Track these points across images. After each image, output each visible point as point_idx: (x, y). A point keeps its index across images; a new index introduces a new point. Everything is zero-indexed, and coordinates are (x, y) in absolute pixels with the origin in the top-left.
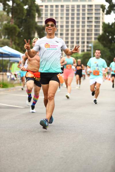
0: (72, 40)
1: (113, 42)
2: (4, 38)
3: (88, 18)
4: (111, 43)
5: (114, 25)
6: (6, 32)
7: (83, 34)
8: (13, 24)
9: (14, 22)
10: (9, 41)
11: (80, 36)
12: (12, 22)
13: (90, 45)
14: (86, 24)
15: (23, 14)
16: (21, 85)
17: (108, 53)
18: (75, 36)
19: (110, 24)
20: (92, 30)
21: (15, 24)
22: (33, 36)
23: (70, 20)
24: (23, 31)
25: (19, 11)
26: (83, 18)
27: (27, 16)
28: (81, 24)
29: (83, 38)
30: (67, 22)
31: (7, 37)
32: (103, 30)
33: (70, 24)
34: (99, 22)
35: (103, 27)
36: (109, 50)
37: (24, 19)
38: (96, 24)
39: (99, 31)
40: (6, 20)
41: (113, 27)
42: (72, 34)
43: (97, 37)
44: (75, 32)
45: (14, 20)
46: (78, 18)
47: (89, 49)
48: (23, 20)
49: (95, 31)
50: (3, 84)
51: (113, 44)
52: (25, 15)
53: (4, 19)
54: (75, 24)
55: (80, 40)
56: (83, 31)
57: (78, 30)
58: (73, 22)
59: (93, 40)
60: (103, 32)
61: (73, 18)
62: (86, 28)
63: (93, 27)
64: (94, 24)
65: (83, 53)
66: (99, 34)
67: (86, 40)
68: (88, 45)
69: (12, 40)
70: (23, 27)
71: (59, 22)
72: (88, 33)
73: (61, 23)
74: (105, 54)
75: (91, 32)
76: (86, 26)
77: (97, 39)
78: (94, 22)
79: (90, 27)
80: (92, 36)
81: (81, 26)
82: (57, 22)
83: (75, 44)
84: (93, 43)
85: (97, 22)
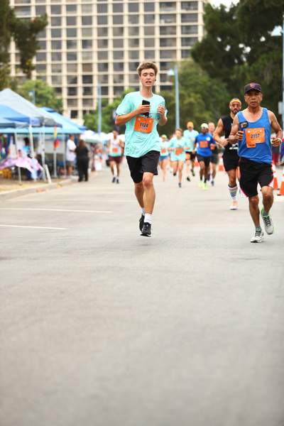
0: (118, 61)
1: (236, 61)
4: (231, 64)
5: (237, 12)
7: (149, 43)
11: (142, 47)
13: (170, 73)
14: (157, 11)
18: (126, 48)
19: (227, 10)
20: (175, 27)
22: (3, 49)
28: (141, 11)
29: (149, 54)
30: (102, 8)
32: (205, 28)
33: (110, 13)
34: (196, 3)
35: (204, 18)
36: (224, 85)
38: (184, 12)
39: (197, 33)
41: (234, 18)
42: (118, 43)
43: (189, 48)
44: (126, 36)
47: (168, 83)
49: (182, 33)
51: (236, 67)
54: (126, 12)
55: (142, 59)
56: (149, 31)
57: (136, 30)
58: (118, 8)
59: (179, 57)
60: (206, 33)
62: (158, 23)
63: (179, 18)
64: (179, 10)
66: (197, 38)
67: (157, 59)
68: (164, 72)
71: (79, 8)
72: (163, 36)
73: (83, 11)
74: (213, 96)
75: (171, 33)
76: (157, 18)
77: (190, 55)
78: (179, 5)
79: (169, 20)
80: (175, 45)
81: (141, 19)
82: (71, 8)
83: (126, 71)
84: (180, 66)
85: (189, 3)
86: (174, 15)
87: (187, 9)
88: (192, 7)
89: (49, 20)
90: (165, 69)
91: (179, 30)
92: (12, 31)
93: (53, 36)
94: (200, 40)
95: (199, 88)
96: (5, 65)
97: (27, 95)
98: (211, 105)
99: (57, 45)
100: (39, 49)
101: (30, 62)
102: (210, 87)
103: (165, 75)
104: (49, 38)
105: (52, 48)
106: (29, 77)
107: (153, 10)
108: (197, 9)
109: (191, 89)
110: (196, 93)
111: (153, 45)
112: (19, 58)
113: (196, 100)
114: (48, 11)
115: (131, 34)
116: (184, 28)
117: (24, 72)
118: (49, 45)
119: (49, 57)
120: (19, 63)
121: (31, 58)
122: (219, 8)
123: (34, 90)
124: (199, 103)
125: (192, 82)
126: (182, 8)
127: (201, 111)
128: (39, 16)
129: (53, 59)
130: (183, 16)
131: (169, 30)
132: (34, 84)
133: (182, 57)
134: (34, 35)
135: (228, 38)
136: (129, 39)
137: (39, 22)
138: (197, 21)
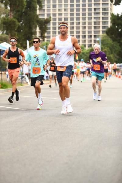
0: (78, 35)
2: (3, 33)
3: (95, 9)
6: (4, 27)
7: (90, 28)
8: (12, 17)
9: (13, 16)
10: (8, 37)
11: (87, 30)
12: (11, 15)
13: (98, 39)
14: (93, 16)
15: (23, 7)
16: (22, 85)
17: (118, 48)
18: (81, 30)
19: (120, 16)
20: (99, 22)
21: (14, 18)
22: (34, 30)
23: (75, 12)
24: (23, 24)
25: (18, 4)
26: (90, 10)
27: (27, 8)
28: (87, 16)
29: (89, 32)
30: (72, 14)
31: (5, 32)
32: (111, 22)
33: (75, 16)
34: (108, 13)
35: (111, 19)
36: (118, 44)
37: (24, 12)
38: (103, 16)
39: (108, 24)
40: (4, 14)
42: (78, 28)
43: (105, 30)
44: (81, 25)
45: (13, 13)
46: (84, 10)
48: (22, 13)
49: (102, 24)
50: (2, 84)
52: (25, 7)
53: (2, 12)
54: (81, 16)
55: (87, 34)
56: (90, 23)
57: (85, 23)
58: (78, 14)
59: (101, 33)
60: (111, 24)
61: (78, 10)
62: (93, 20)
63: (101, 18)
64: (101, 16)
65: (90, 48)
66: (108, 26)
67: (93, 34)
68: (95, 39)
69: (11, 36)
70: (23, 21)
71: (63, 15)
72: (95, 25)
73: (65, 16)
74: (114, 48)
75: (98, 24)
76: (93, 18)
77: (105, 33)
78: (101, 14)
79: (97, 19)
80: (100, 29)
81: (87, 19)
82: (60, 14)
83: (81, 38)
84: (101, 36)
85: (105, 13)
86: (100, 17)
87: (104, 15)
88: (106, 14)
89: (52, 19)
90: (96, 38)
91: (101, 23)
92: (38, 23)
93: (53, 25)
94: (109, 27)
95: (109, 45)
96: (35, 36)
97: (43, 47)
98: (113, 52)
99: (54, 28)
100: (48, 30)
101: (44, 35)
102: (113, 45)
103: (96, 40)
104: (51, 26)
105: (53, 30)
106: (44, 40)
107: (91, 15)
108: (108, 15)
109: (106, 46)
110: (108, 47)
111: (91, 29)
112: (40, 33)
113: (107, 50)
114: (52, 16)
115: (83, 24)
116: (103, 23)
117: (42, 39)
118: (51, 29)
119: (51, 33)
120: (40, 35)
121: (45, 33)
122: (117, 15)
123: (46, 45)
124: (108, 51)
125: (106, 43)
126: (102, 15)
127: (109, 54)
128: (48, 17)
129: (53, 34)
130: (103, 18)
131: (97, 23)
132: (46, 43)
133: (102, 33)
134: (46, 25)
135: (120, 26)
136: (82, 27)
137: (48, 20)
138: (108, 19)
